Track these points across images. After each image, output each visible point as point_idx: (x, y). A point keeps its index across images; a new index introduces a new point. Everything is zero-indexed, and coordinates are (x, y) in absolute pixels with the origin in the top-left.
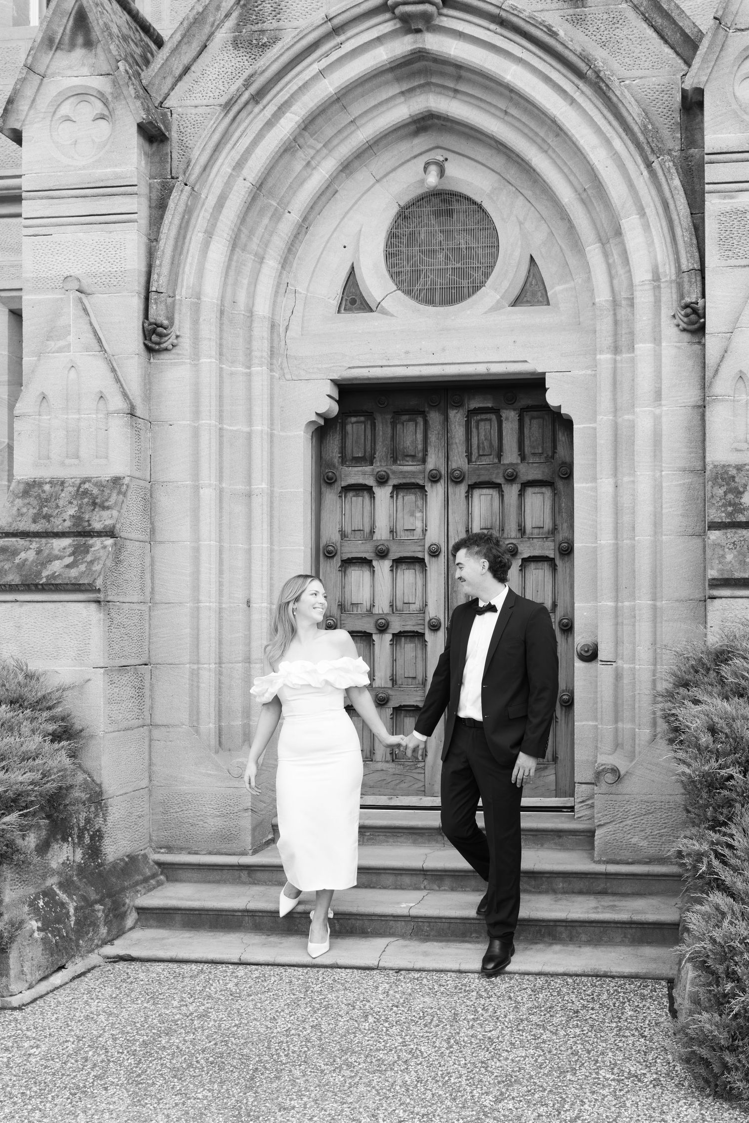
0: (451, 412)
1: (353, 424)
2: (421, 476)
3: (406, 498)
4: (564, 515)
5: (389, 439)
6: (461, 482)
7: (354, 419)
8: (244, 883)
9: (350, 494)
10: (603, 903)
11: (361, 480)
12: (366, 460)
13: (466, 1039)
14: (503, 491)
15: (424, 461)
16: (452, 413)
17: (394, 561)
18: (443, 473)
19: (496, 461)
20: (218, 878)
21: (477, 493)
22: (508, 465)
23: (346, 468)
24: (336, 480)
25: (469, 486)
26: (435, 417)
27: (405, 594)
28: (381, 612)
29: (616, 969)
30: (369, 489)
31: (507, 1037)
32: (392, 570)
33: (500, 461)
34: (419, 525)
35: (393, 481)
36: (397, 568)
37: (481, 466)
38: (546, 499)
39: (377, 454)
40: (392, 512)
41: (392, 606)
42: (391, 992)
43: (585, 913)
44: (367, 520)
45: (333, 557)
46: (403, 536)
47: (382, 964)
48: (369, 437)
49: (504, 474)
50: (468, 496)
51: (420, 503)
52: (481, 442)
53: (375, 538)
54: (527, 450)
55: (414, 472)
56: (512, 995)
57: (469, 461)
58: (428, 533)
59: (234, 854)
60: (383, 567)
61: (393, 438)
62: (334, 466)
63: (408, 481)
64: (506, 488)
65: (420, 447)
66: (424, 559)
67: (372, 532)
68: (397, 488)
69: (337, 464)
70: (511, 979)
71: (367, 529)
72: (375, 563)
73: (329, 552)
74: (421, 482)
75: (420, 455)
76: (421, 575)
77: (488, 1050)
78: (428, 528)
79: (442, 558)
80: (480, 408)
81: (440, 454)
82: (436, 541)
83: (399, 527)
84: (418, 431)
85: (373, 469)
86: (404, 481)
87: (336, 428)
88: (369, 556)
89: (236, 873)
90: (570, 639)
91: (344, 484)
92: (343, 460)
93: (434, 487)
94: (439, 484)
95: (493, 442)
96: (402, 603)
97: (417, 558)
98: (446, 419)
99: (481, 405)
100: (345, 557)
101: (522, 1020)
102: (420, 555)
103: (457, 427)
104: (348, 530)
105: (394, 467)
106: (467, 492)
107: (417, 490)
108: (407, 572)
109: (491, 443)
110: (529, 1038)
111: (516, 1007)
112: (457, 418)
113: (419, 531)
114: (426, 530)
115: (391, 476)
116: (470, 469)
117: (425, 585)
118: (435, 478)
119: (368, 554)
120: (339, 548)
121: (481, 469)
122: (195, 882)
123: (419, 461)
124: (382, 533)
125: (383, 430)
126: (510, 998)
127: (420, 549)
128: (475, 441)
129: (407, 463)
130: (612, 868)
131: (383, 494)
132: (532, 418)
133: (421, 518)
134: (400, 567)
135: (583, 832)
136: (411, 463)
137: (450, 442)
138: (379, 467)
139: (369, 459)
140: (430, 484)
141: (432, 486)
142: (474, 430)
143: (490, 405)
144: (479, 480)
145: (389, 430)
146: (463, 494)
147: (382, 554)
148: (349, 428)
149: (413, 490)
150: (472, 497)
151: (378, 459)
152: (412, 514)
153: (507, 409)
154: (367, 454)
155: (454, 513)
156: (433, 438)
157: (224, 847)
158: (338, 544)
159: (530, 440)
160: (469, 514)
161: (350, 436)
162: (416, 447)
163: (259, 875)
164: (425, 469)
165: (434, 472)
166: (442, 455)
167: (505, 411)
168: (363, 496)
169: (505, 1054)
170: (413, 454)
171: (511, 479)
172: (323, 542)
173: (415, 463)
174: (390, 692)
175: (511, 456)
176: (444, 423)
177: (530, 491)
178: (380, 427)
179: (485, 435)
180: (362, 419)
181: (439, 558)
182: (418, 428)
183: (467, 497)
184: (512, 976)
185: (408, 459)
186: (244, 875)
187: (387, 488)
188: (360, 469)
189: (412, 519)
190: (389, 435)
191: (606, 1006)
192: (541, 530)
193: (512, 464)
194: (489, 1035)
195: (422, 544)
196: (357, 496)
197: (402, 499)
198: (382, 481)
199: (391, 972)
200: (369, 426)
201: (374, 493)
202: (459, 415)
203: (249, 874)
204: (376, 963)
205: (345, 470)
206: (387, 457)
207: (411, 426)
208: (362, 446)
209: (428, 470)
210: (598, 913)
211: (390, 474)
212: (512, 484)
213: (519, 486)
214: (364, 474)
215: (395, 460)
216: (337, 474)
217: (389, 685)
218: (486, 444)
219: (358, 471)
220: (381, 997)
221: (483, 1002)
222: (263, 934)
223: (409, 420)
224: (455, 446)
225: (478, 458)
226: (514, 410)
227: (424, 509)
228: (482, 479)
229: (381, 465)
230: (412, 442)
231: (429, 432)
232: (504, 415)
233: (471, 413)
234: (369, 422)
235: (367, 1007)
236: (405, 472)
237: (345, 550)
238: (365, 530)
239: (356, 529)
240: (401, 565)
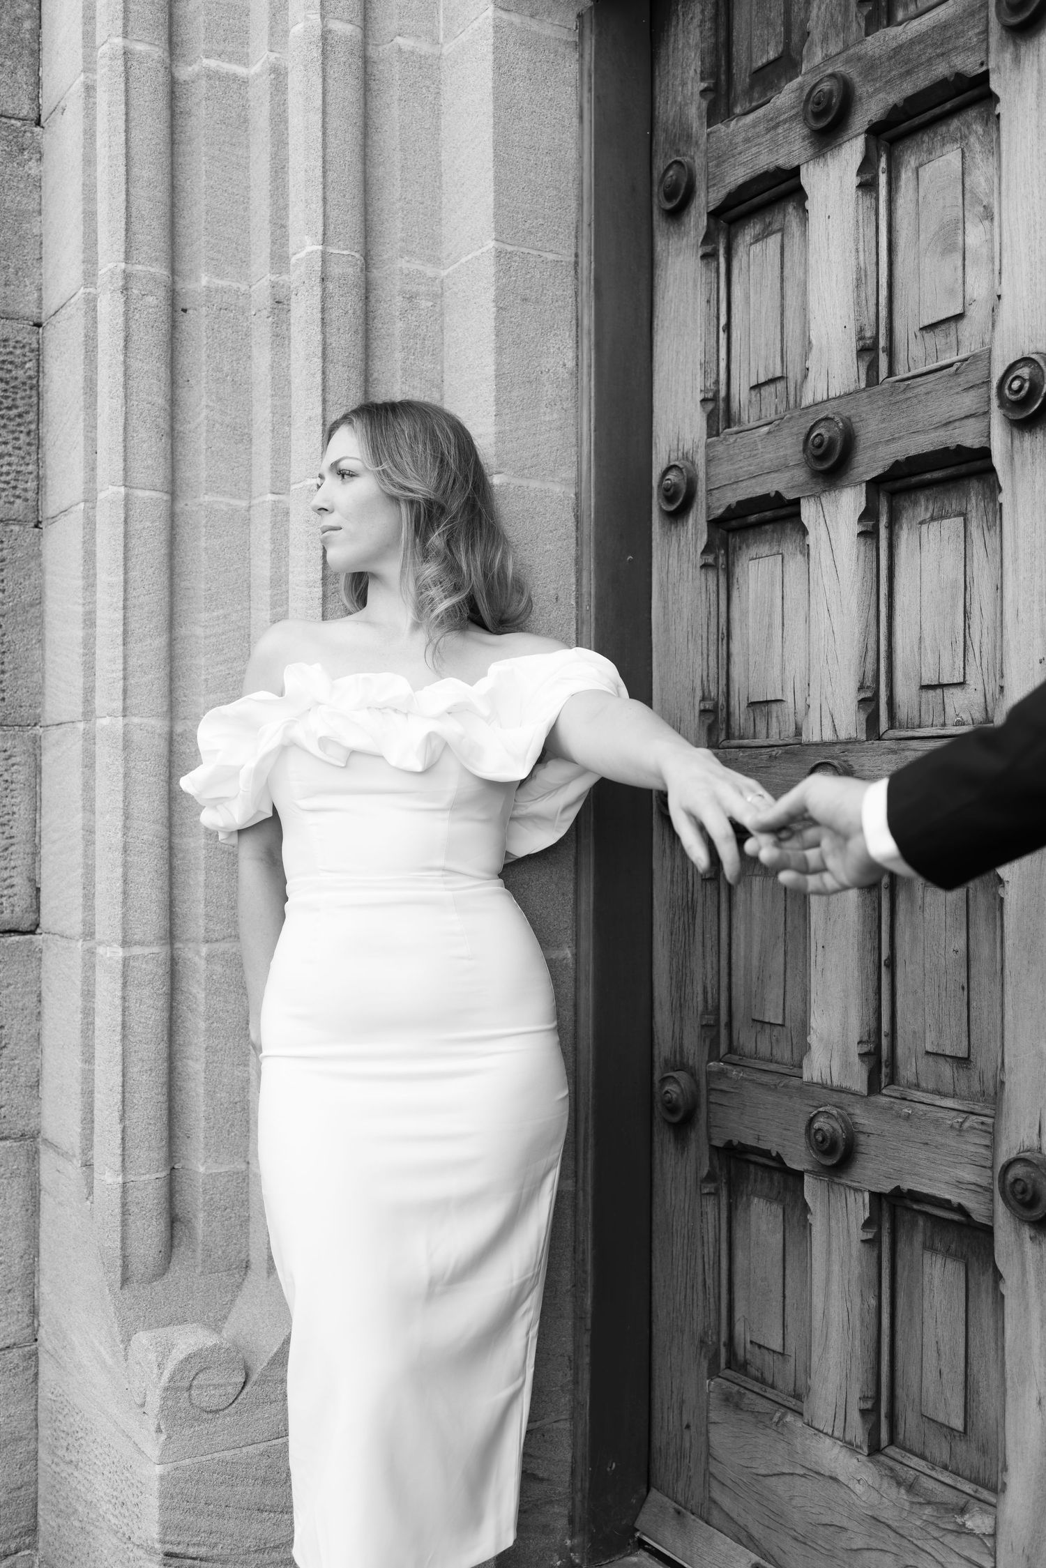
2: (973, 32)
3: (925, 175)
9: (744, 234)
11: (764, 159)
17: (874, 484)
23: (724, 130)
24: (692, 190)
27: (928, 642)
28: (828, 736)
30: (796, 189)
32: (868, 536)
34: (978, 286)
35: (870, 109)
36: (889, 518)
39: (815, 11)
41: (868, 703)
45: (684, 511)
46: (915, 357)
51: (977, 171)
53: (806, 401)
55: (947, 26)
58: (1004, 318)
60: (836, 523)
62: (688, 138)
63: (921, 82)
66: (985, 453)
67: (805, 374)
68: (884, 137)
69: (698, 125)
71: (796, 370)
72: (807, 513)
73: (668, 494)
74: (974, 67)
76: (984, 538)
78: (1004, 285)
82: (1037, 345)
83: (902, 323)
85: (800, 90)
86: (908, 88)
88: (787, 481)
91: (715, 197)
92: (718, 98)
93: (1025, 63)
94: (1039, 41)
96: (912, 689)
97: (962, 454)
100: (722, 503)
102: (968, 437)
104: (740, 389)
105: (872, 44)
107: (964, 114)
108: (932, 532)
113: (977, 313)
114: (999, 301)
115: (861, 88)
117: (1000, 587)
119: (787, 474)
120: (702, 475)
124: (830, 369)
127: (969, 402)
131: (832, 182)
133: (983, 247)
134: (902, 514)
138: (819, 66)
140: (1006, 58)
141: (1014, 61)
147: (830, 462)
149: (951, 120)
151: (816, 35)
152: (951, 241)
154: (796, 37)
158: (700, 460)
168: (778, 228)
172: (661, 457)
174: (863, 1118)
187: (843, 151)
188: (762, 109)
189: (951, 270)
195: (974, 376)
196: (764, 232)
197: (908, 184)
201: (806, 198)
205: (721, 136)
206: (846, 10)
211: (856, 79)
214: (776, 122)
216: (696, 164)
217: (858, 1082)
219: (755, 125)
227: (993, 199)
229: (825, 57)
236: (912, 42)
237: (724, 471)
238: (791, 375)
239: (762, 380)
240: (915, 503)
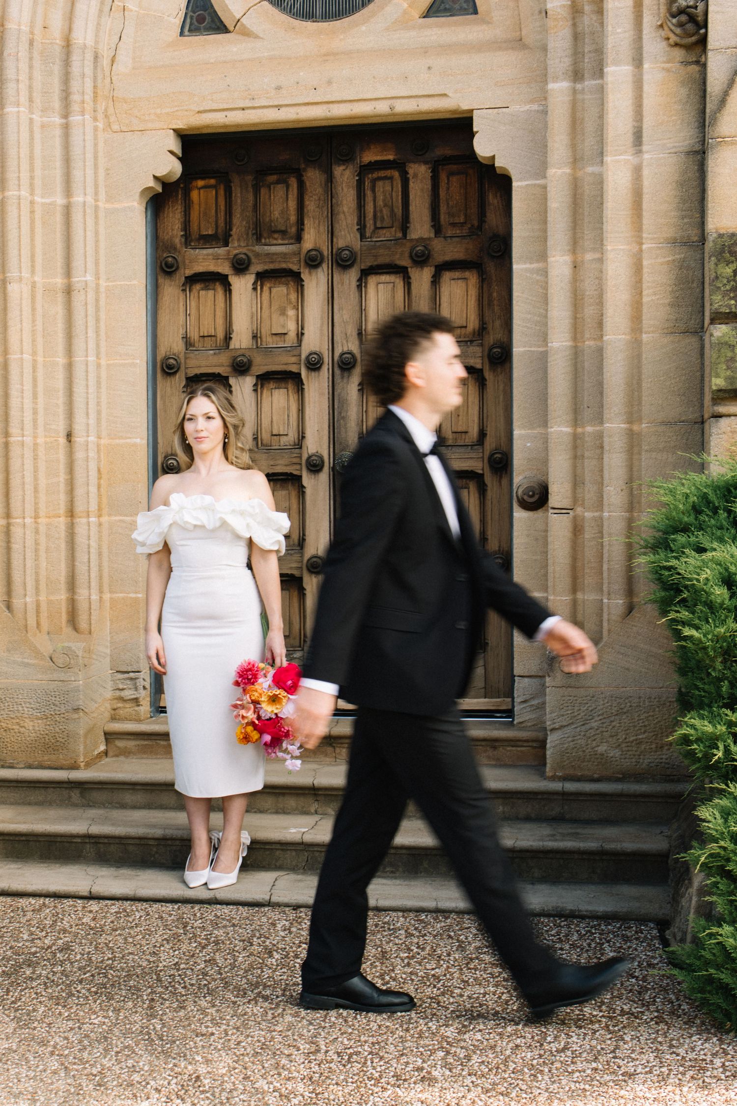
0: (337, 168)
1: (199, 189)
2: (295, 260)
3: (274, 290)
4: (496, 308)
5: (250, 209)
6: (350, 266)
7: (200, 183)
8: (75, 806)
9: (198, 287)
10: (560, 831)
11: (212, 267)
12: (219, 239)
13: (404, 976)
14: (409, 278)
15: (299, 238)
16: (338, 171)
17: (258, 377)
18: (325, 253)
19: (400, 235)
20: (41, 798)
21: (372, 281)
22: (417, 240)
23: (192, 251)
24: (177, 268)
25: (362, 271)
26: (314, 177)
27: (275, 422)
29: (585, 907)
30: (222, 280)
31: (456, 975)
32: (256, 391)
33: (405, 235)
34: (291, 327)
35: (257, 267)
36: (262, 387)
37: (378, 244)
38: (470, 286)
39: (234, 230)
40: (254, 309)
41: (255, 439)
42: (294, 929)
43: (539, 840)
44: (220, 321)
45: (175, 373)
46: (270, 342)
47: (275, 899)
48: (223, 208)
49: (411, 253)
50: (361, 285)
51: (293, 296)
52: (378, 209)
53: (232, 346)
54: (443, 218)
55: (285, 254)
56: (452, 934)
57: (363, 237)
58: (306, 339)
59: (61, 768)
60: (243, 387)
61: (255, 207)
62: (175, 249)
63: (276, 266)
64: (414, 273)
65: (293, 218)
66: (299, 374)
67: (228, 338)
68: (262, 277)
69: (178, 246)
70: (447, 918)
71: (221, 335)
72: (232, 381)
73: (170, 367)
74: (295, 268)
75: (293, 230)
76: (296, 397)
77: (435, 987)
78: (306, 331)
79: (325, 372)
80: (377, 162)
81: (322, 228)
82: (317, 349)
83: (265, 331)
84: (290, 196)
85: (229, 251)
86: (272, 266)
87: (177, 196)
88: (223, 370)
89: (65, 793)
90: (505, 481)
91: (188, 273)
92: (188, 239)
93: (314, 274)
94: (320, 270)
95: (396, 210)
96: (269, 435)
97: (291, 373)
98: (330, 179)
99: (379, 158)
100: (192, 372)
101: (471, 959)
102: (294, 369)
103: (345, 190)
104: (194, 335)
105: (257, 248)
106: (360, 280)
107: (289, 279)
108: (276, 393)
109: (392, 211)
110: (485, 976)
111: (460, 946)
112: (345, 176)
113: (292, 335)
114: (302, 334)
115: (253, 260)
116: (365, 248)
117: (301, 410)
118: (313, 261)
119: (223, 368)
120: (183, 361)
121: (379, 247)
122: (12, 804)
123: (291, 238)
124: (241, 340)
125: (242, 197)
126: (450, 937)
127: (294, 359)
128: (370, 208)
129: (275, 242)
130: (570, 787)
131: (242, 285)
132: (451, 174)
133: (294, 318)
134: (266, 385)
135: (527, 741)
136: (280, 242)
137: (335, 212)
138: (236, 247)
139: (223, 238)
140: (307, 271)
141: (310, 273)
142: (369, 193)
143: (391, 157)
144: (376, 263)
145: (251, 197)
146: (354, 283)
147: (241, 368)
148: (194, 194)
149: (283, 279)
150: (366, 287)
151: (235, 237)
152: (283, 312)
153: (415, 162)
154: (220, 231)
155: (341, 309)
156: (311, 205)
157: (46, 759)
158: (182, 356)
159: (448, 204)
160: (362, 310)
161: (196, 207)
162: (288, 219)
163: (96, 795)
164: (300, 249)
165: (314, 253)
166: (324, 229)
167: (412, 165)
168: (214, 289)
169: (458, 991)
170: (283, 228)
171: (421, 259)
172: (162, 352)
173: (286, 242)
175: (420, 228)
176: (326, 185)
177: (447, 276)
178: (237, 193)
179: (384, 200)
180: (212, 182)
181: (321, 373)
182: (290, 192)
183: (359, 287)
184: (447, 915)
185: (276, 236)
186: (75, 795)
187: (248, 277)
188: (210, 251)
189: (282, 319)
190: (251, 203)
191: (578, 947)
192: (463, 330)
193: (421, 239)
194: (433, 972)
195: (297, 353)
196: (206, 288)
197: (268, 291)
198: (241, 266)
199: (287, 909)
200: (222, 192)
201: (230, 285)
202: (348, 173)
203: (81, 793)
204: (267, 898)
205: (191, 253)
206: (247, 234)
207: (279, 191)
208: (213, 220)
209: (304, 251)
210: (556, 840)
211: (252, 258)
212: (422, 268)
213: (433, 269)
214: (216, 258)
215: (259, 238)
216: (180, 259)
218: (386, 212)
219: (207, 255)
220: (282, 934)
221: (415, 940)
222: (111, 866)
223: (278, 182)
224: (342, 216)
225: (374, 231)
226: (425, 163)
227: (300, 305)
228: (381, 261)
229: (240, 246)
230: (282, 212)
231: (306, 198)
232: (411, 172)
233: (365, 170)
234: (222, 187)
235: (267, 943)
236: (274, 254)
237: (192, 363)
238: (218, 336)
239: (206, 335)
240: (269, 383)
